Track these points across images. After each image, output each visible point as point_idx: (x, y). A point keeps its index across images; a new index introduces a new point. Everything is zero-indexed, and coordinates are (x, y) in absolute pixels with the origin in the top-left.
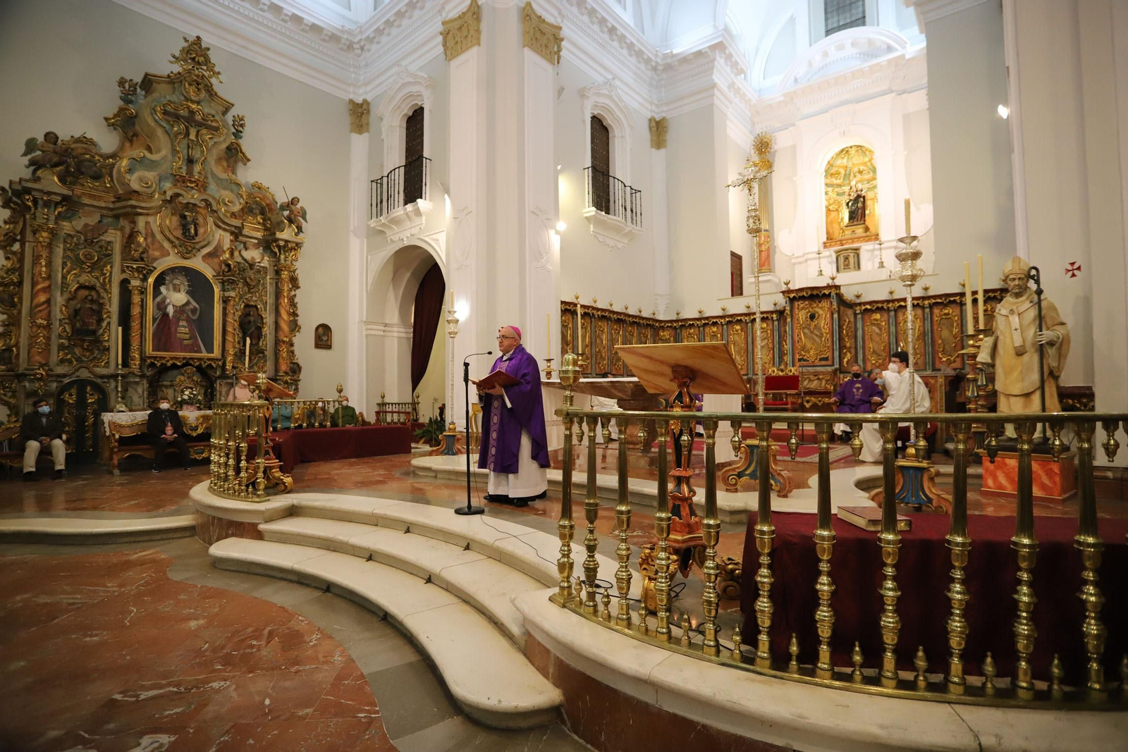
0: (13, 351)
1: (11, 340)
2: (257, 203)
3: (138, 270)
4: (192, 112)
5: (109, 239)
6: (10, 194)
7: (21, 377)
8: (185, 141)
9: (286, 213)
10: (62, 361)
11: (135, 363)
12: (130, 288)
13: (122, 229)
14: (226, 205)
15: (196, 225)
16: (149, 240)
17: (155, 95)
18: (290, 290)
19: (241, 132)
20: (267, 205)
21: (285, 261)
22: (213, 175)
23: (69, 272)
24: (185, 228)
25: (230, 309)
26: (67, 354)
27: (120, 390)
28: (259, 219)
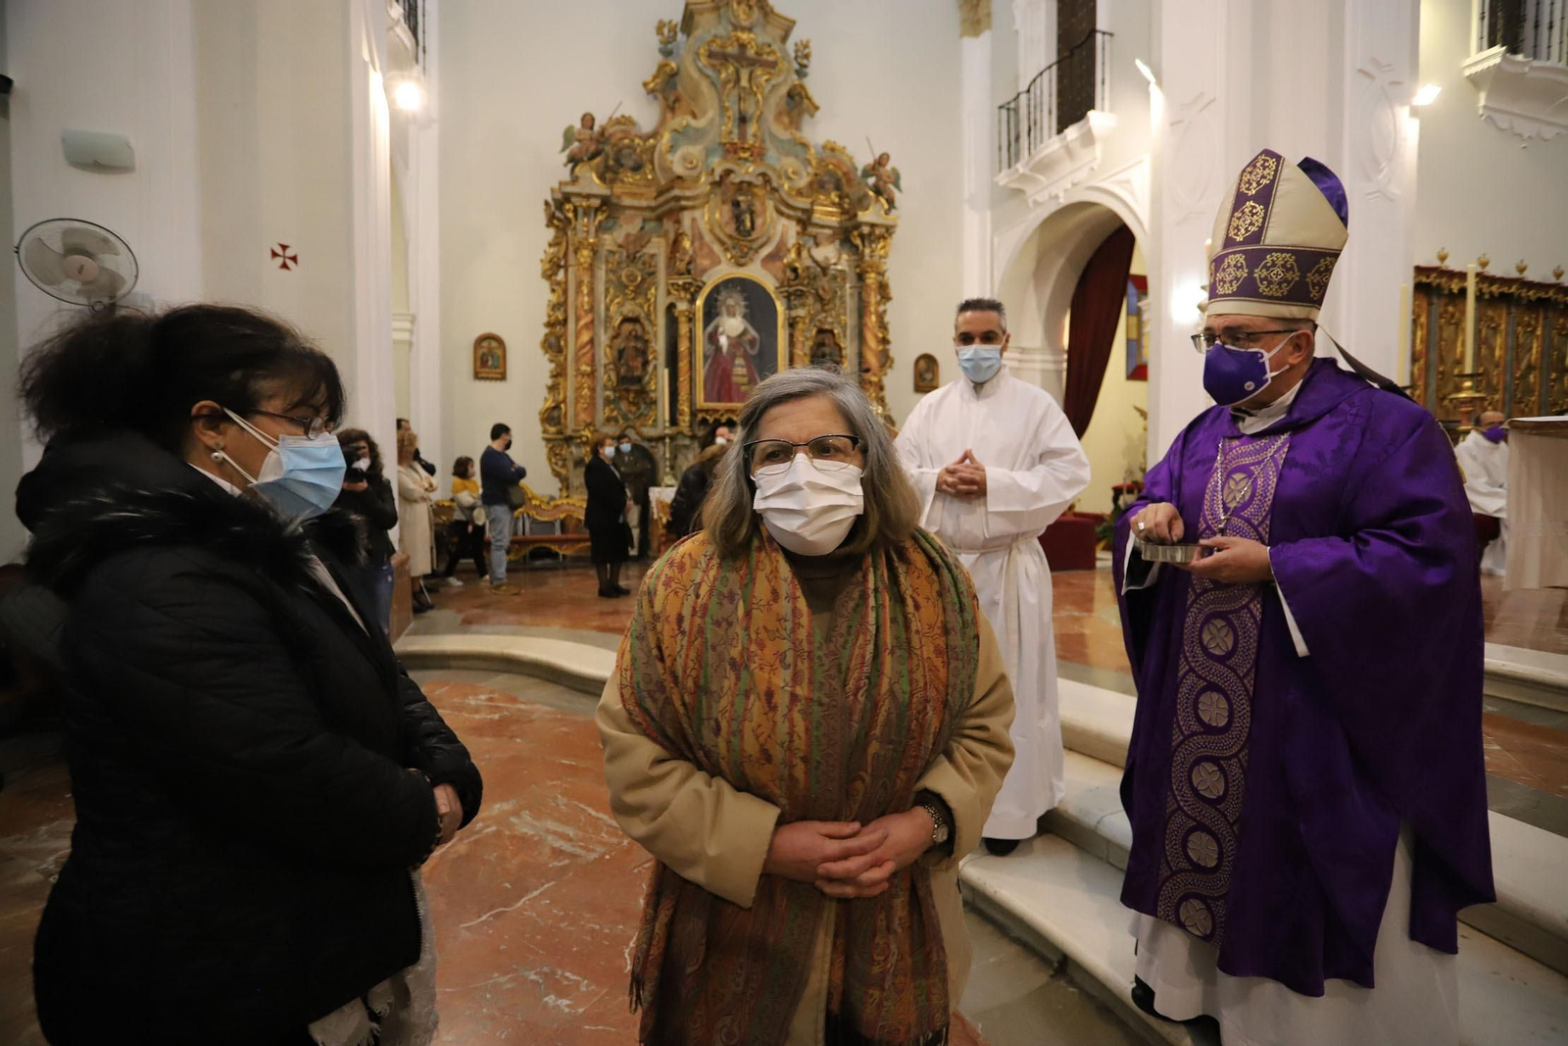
0: (560, 408)
1: (559, 394)
2: (830, 173)
3: (685, 288)
4: (743, 46)
5: (652, 251)
6: (553, 208)
7: (569, 440)
8: (735, 93)
9: (872, 181)
10: (608, 420)
11: (685, 420)
12: (676, 314)
13: (665, 235)
14: (789, 179)
15: (752, 213)
16: (697, 244)
17: (698, 33)
18: (878, 303)
19: (805, 66)
20: (845, 174)
21: (871, 256)
22: (773, 136)
23: (612, 301)
24: (738, 219)
25: (799, 337)
26: (612, 411)
27: (668, 456)
28: (834, 197)
